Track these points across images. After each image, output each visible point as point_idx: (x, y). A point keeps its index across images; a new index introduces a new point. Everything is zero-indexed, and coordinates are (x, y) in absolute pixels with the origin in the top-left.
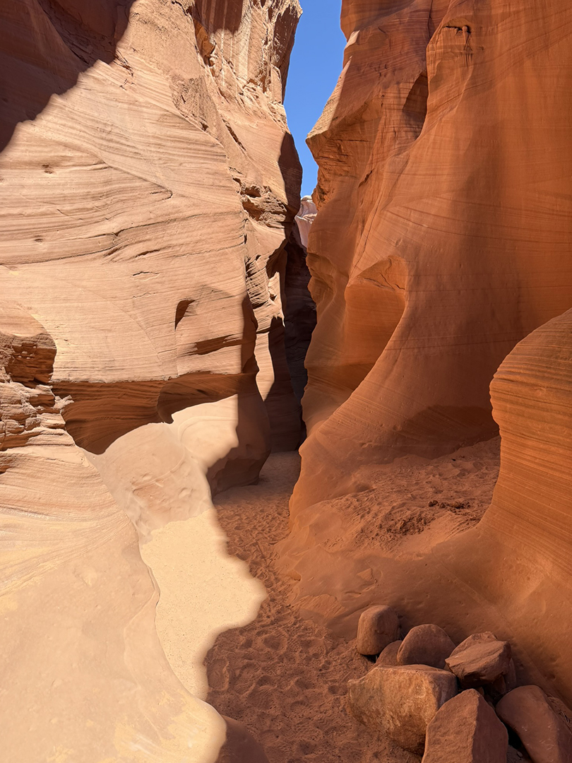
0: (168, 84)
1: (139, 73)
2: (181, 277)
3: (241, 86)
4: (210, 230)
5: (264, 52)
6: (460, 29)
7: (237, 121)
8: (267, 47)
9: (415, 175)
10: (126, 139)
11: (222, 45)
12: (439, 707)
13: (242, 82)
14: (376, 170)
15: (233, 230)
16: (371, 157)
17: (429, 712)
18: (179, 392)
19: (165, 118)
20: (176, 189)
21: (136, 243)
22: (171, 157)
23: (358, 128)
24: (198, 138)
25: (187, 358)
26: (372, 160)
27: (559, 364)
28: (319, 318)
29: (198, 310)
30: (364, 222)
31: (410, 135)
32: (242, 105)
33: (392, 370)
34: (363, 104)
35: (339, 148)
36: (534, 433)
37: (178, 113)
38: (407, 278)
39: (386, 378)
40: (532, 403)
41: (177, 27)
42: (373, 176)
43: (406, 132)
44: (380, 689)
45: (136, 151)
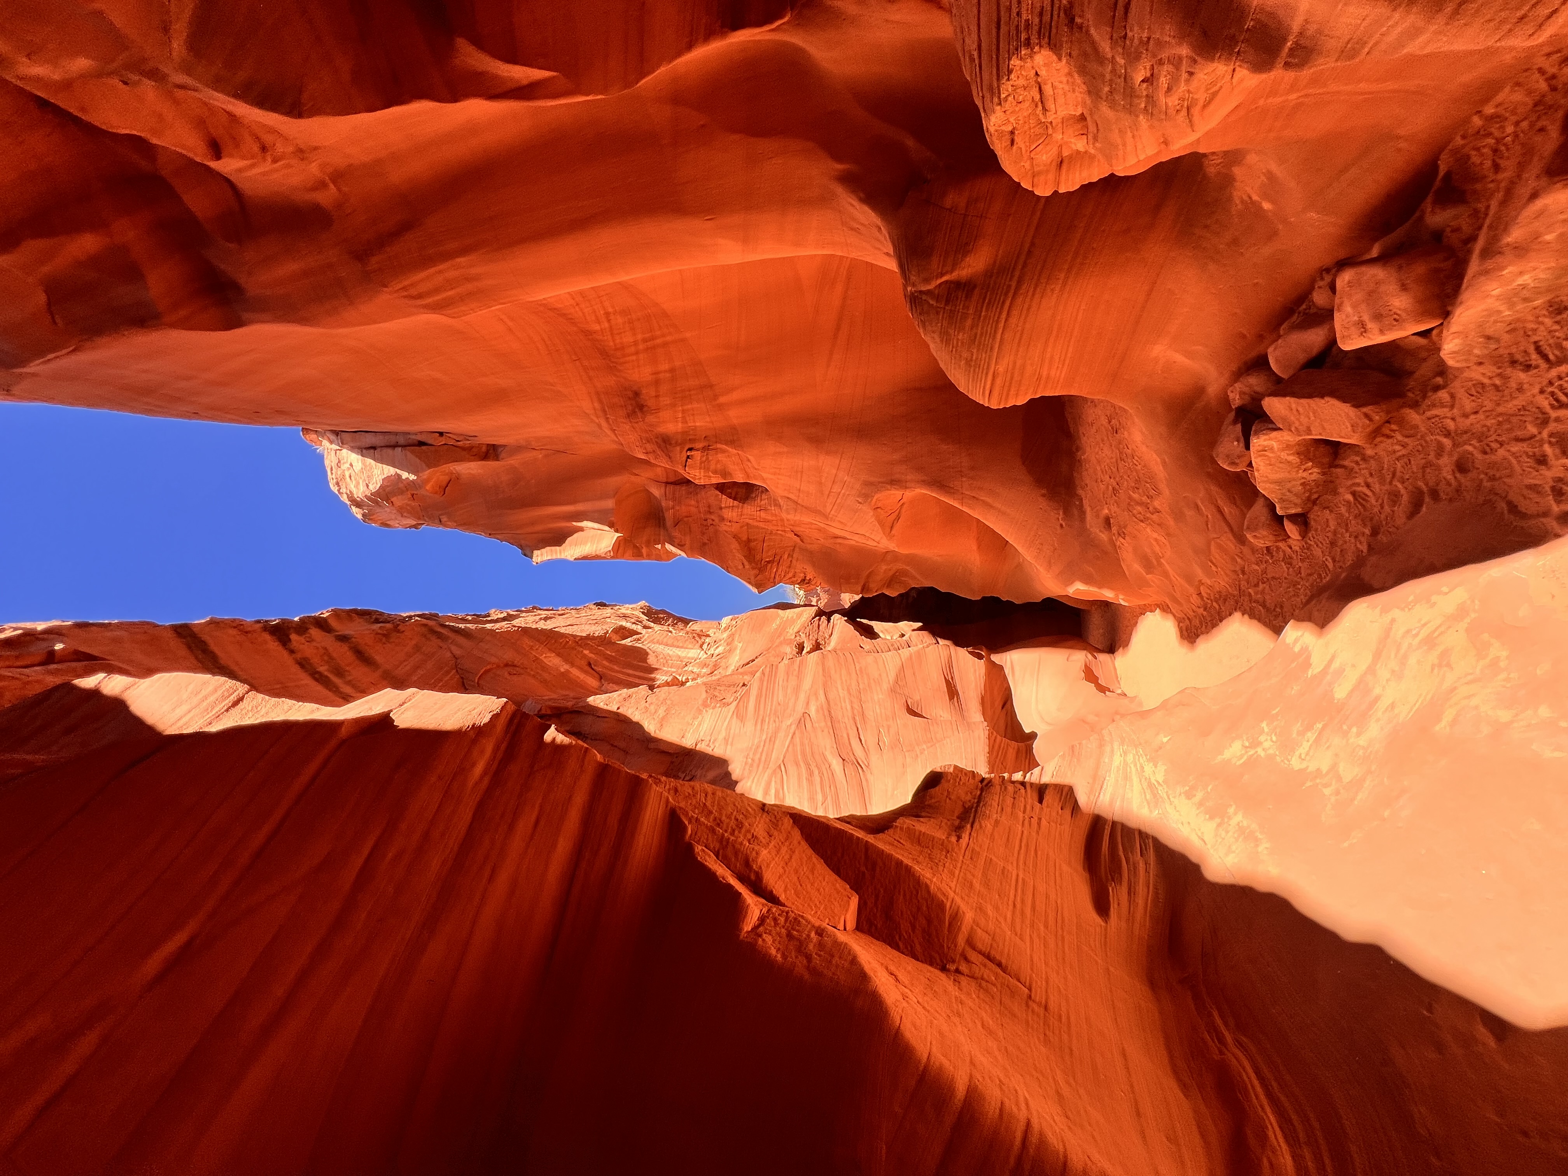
0: (711, 710)
1: (702, 734)
2: (883, 711)
3: (705, 656)
4: (839, 682)
5: (678, 633)
6: (688, 457)
7: (735, 660)
8: (674, 631)
9: (799, 490)
10: (758, 747)
11: (673, 670)
12: (1280, 429)
13: (702, 655)
14: (791, 527)
15: (838, 661)
16: (779, 532)
17: (1286, 437)
18: (1004, 728)
19: (740, 715)
20: (800, 709)
21: (851, 746)
22: (773, 712)
23: (752, 544)
24: (757, 688)
25: (965, 714)
26: (782, 531)
27: (977, 359)
28: (927, 584)
29: (915, 697)
30: (837, 537)
31: (764, 496)
32: (722, 655)
33: (983, 501)
34: (734, 539)
35: (769, 562)
36: (1036, 371)
37: (735, 703)
38: (893, 492)
39: (991, 507)
40: (1009, 375)
41: (665, 700)
42: (796, 529)
43: (761, 500)
44: (1279, 482)
45: (768, 740)
